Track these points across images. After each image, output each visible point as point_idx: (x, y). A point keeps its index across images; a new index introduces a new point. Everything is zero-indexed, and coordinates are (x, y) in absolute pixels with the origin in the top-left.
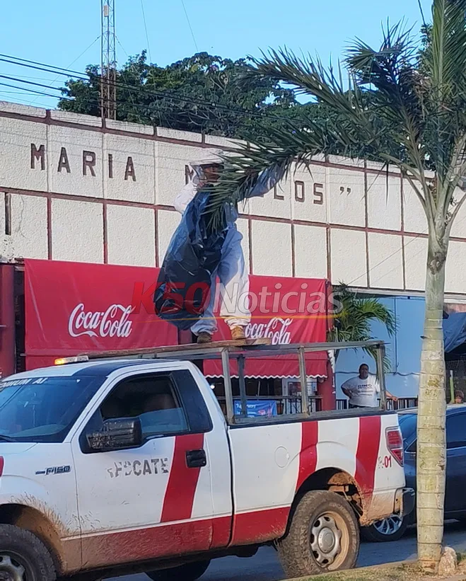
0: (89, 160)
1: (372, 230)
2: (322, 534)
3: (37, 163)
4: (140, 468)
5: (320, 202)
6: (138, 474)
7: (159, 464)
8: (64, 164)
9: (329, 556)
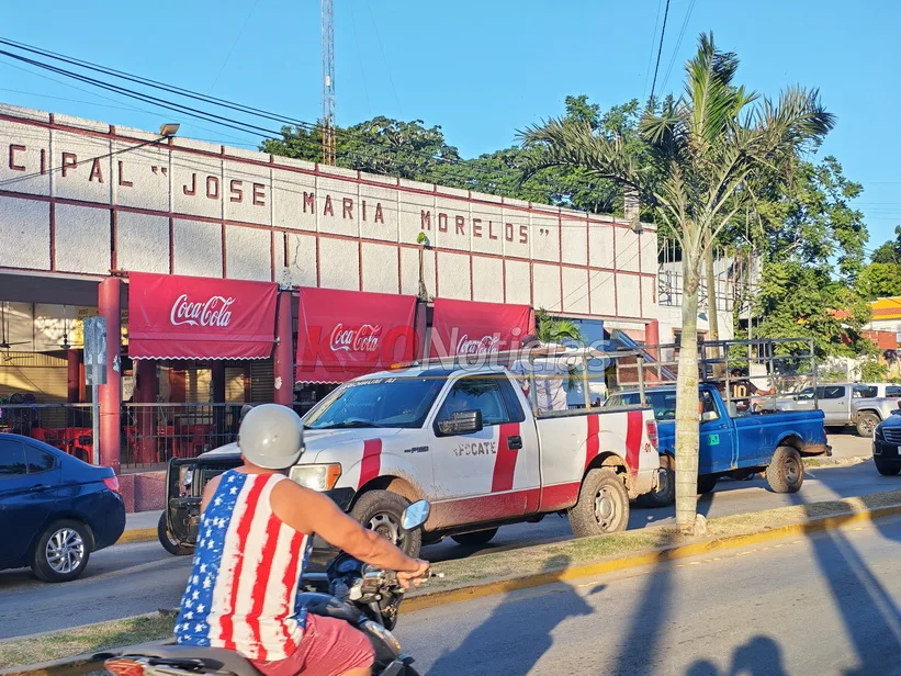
0: (348, 205)
1: (565, 264)
2: (602, 503)
3: (308, 208)
4: (476, 449)
5: (525, 242)
6: (475, 454)
7: (489, 447)
8: (328, 209)
9: (608, 521)
